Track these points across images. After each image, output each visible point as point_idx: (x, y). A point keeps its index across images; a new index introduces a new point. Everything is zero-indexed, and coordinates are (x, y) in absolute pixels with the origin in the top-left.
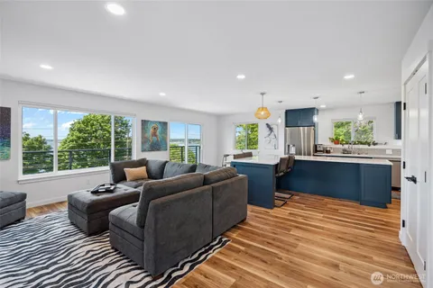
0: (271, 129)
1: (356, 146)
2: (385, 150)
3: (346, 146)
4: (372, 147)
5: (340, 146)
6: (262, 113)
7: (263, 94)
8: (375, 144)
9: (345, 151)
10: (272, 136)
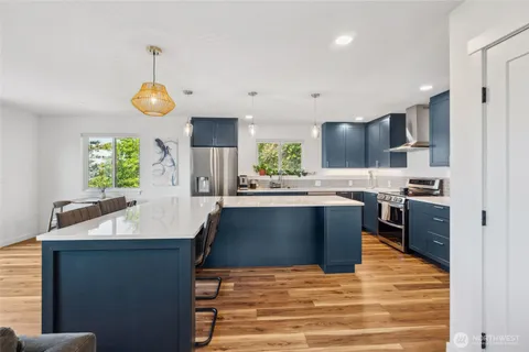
0: (165, 150)
1: (285, 178)
2: (313, 182)
3: (275, 178)
4: (303, 178)
5: (267, 178)
6: (154, 100)
7: (155, 51)
8: (305, 174)
9: (273, 185)
10: (167, 162)
